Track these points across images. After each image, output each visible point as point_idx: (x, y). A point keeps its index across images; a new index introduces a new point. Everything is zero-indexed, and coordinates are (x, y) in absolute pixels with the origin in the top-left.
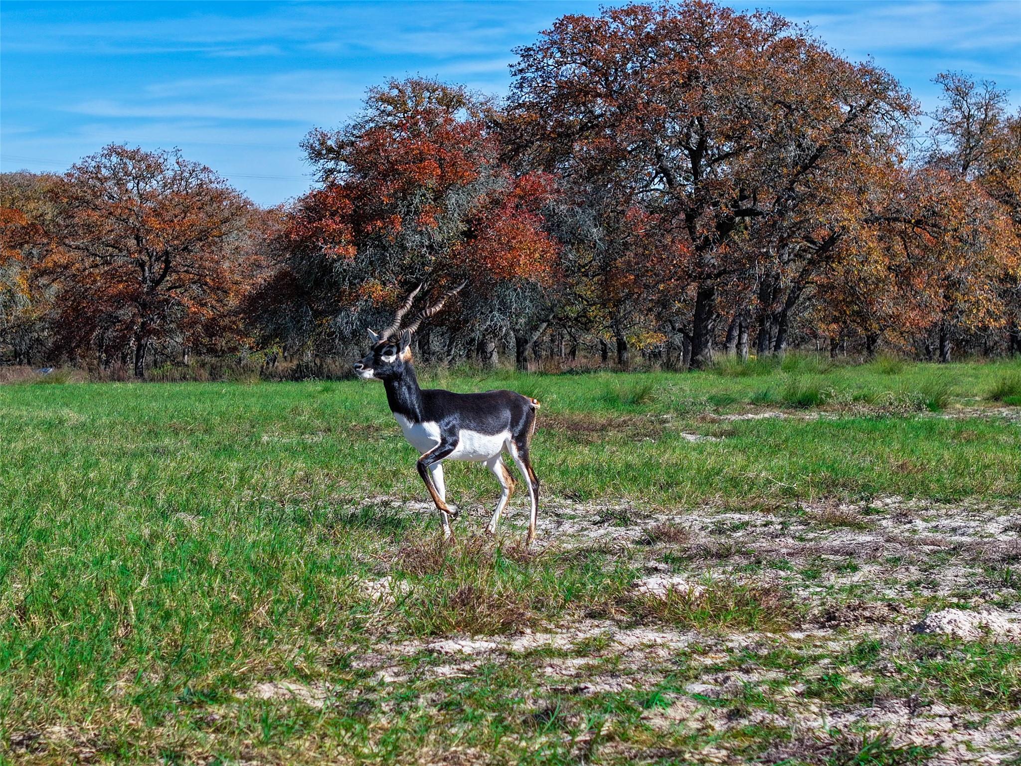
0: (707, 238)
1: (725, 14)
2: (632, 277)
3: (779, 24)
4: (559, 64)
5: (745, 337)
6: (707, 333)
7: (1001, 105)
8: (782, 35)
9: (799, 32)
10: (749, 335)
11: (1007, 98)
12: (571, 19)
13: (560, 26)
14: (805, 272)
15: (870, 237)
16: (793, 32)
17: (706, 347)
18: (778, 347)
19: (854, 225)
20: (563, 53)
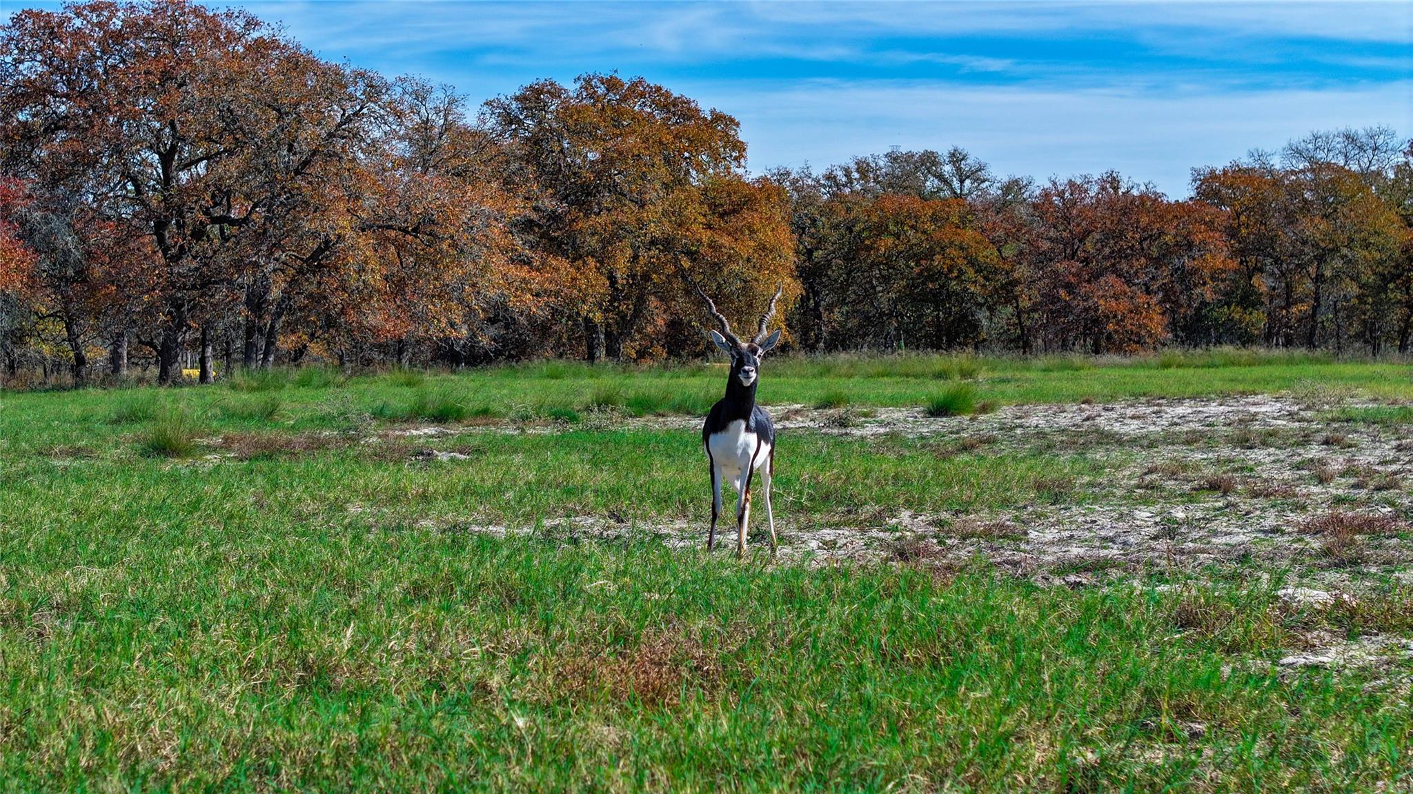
0: (182, 247)
1: (197, 11)
2: (114, 288)
3: (251, 23)
4: (18, 61)
5: (209, 350)
6: (177, 347)
7: (460, 110)
8: (255, 35)
9: (271, 32)
10: (214, 349)
11: (466, 103)
12: (30, 13)
13: (17, 21)
14: (293, 282)
15: (365, 245)
16: (266, 32)
17: (176, 361)
18: (265, 359)
19: (349, 233)
20: (21, 51)
